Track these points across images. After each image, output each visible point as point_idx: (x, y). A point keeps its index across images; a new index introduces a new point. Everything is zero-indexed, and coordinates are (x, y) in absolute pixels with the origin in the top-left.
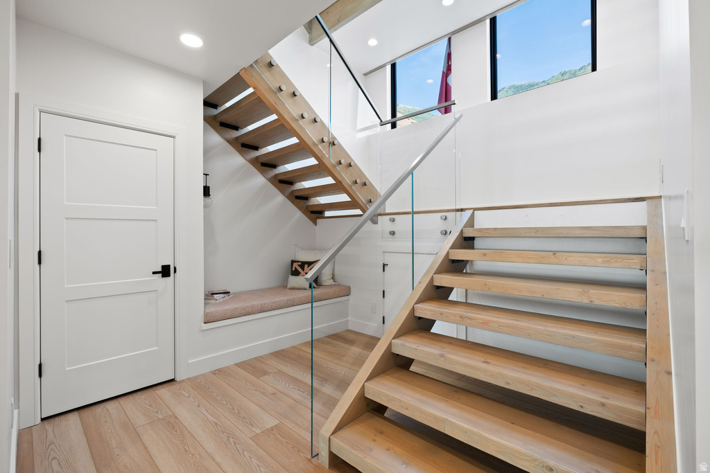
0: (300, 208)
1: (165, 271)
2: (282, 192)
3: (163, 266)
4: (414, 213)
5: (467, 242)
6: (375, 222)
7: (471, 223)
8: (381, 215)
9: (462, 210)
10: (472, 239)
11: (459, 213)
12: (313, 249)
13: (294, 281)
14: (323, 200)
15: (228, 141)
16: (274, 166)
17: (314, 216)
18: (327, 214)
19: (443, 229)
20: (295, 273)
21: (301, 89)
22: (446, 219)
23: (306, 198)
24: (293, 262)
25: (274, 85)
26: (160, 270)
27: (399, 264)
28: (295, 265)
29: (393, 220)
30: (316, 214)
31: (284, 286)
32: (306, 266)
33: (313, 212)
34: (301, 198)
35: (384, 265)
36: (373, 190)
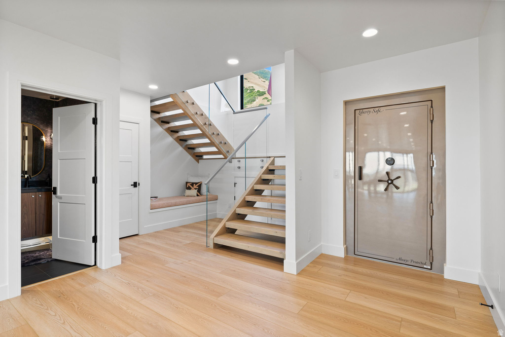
0: (190, 154)
1: (135, 185)
2: (181, 145)
3: (134, 182)
4: (246, 158)
5: (271, 172)
6: (230, 162)
7: (273, 163)
8: (233, 158)
9: (270, 157)
10: (274, 170)
11: (268, 159)
12: (197, 176)
13: (188, 192)
14: (203, 150)
15: (155, 120)
16: (177, 132)
17: (197, 158)
18: (205, 157)
19: (262, 166)
20: (189, 188)
21: (197, 101)
22: (263, 161)
23: (194, 149)
24: (187, 183)
25: (184, 100)
26: (133, 184)
27: (241, 182)
28: (188, 184)
29: (239, 161)
30: (199, 157)
31: (183, 195)
32: (194, 185)
33: (197, 156)
34: (191, 149)
35: (235, 183)
36: (230, 146)
